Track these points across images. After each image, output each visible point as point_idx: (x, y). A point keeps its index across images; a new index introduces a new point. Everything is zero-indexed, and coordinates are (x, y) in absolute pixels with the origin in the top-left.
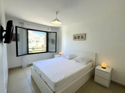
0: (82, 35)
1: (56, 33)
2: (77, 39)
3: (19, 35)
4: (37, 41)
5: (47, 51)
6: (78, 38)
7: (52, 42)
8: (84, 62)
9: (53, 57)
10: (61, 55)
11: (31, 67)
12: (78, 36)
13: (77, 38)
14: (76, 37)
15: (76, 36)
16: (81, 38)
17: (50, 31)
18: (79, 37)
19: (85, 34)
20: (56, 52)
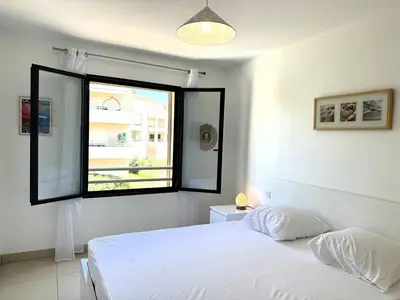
0: (368, 98)
1: (222, 91)
2: (337, 122)
3: (48, 104)
4: (152, 137)
5: (177, 185)
6: (344, 118)
7: (203, 137)
8: (374, 270)
9: (203, 219)
10: (243, 208)
11: (82, 260)
12: (344, 106)
13: (337, 117)
14: (335, 113)
15: (329, 103)
16: (366, 117)
17: (190, 81)
18: (353, 108)
19: (392, 93)
20: (218, 191)
